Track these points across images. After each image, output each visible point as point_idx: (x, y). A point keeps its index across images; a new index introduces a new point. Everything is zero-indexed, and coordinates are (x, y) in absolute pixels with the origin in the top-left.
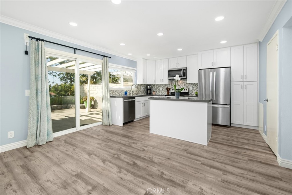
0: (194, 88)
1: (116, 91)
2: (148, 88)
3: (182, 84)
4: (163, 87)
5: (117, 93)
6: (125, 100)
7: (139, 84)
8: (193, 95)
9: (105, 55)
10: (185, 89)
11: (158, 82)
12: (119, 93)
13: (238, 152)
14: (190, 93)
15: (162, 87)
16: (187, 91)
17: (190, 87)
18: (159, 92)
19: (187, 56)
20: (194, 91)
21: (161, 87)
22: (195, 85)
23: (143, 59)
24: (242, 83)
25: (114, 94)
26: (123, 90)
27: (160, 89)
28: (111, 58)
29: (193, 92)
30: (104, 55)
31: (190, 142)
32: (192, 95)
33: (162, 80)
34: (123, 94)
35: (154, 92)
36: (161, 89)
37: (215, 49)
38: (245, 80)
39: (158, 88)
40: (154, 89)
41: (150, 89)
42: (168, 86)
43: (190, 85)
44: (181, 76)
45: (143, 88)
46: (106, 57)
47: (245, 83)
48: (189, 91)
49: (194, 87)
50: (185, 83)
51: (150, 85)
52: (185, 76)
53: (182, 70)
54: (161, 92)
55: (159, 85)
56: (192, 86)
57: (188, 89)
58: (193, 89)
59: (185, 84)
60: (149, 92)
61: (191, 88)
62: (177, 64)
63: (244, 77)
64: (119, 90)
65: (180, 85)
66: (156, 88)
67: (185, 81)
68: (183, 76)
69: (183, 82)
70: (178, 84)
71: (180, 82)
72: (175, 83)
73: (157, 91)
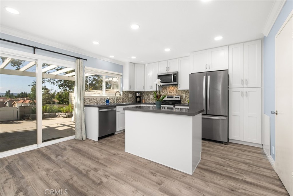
0: (187, 96)
1: (94, 99)
2: (137, 95)
3: (174, 90)
4: (153, 94)
5: (96, 102)
6: (101, 110)
7: (125, 91)
8: (186, 103)
9: (79, 57)
10: (177, 97)
11: (147, 89)
12: (98, 101)
13: (234, 189)
14: (183, 101)
16: (179, 99)
17: (182, 94)
18: (149, 100)
19: (179, 59)
20: (187, 99)
21: (151, 94)
22: (188, 92)
23: (130, 62)
24: (242, 90)
25: (92, 102)
26: (104, 98)
27: (150, 97)
28: (86, 60)
29: (185, 100)
30: (76, 57)
31: (170, 168)
32: (184, 103)
33: (151, 87)
34: (104, 102)
35: (144, 100)
36: (151, 96)
37: (209, 49)
38: (245, 86)
39: (148, 95)
40: (144, 97)
41: (140, 97)
42: (159, 93)
43: (183, 92)
44: (172, 82)
45: (130, 96)
46: (79, 58)
47: (246, 90)
48: (181, 99)
49: (186, 94)
51: (139, 92)
52: (176, 82)
53: (173, 75)
54: (151, 100)
55: (149, 92)
56: (185, 93)
57: (180, 97)
58: (186, 97)
59: (177, 91)
60: (138, 99)
61: (184, 96)
62: (168, 68)
63: (245, 82)
64: (99, 97)
65: (171, 92)
66: (146, 96)
68: (174, 82)
69: (175, 89)
70: (169, 91)
71: (172, 89)
72: (167, 90)
73: (146, 99)
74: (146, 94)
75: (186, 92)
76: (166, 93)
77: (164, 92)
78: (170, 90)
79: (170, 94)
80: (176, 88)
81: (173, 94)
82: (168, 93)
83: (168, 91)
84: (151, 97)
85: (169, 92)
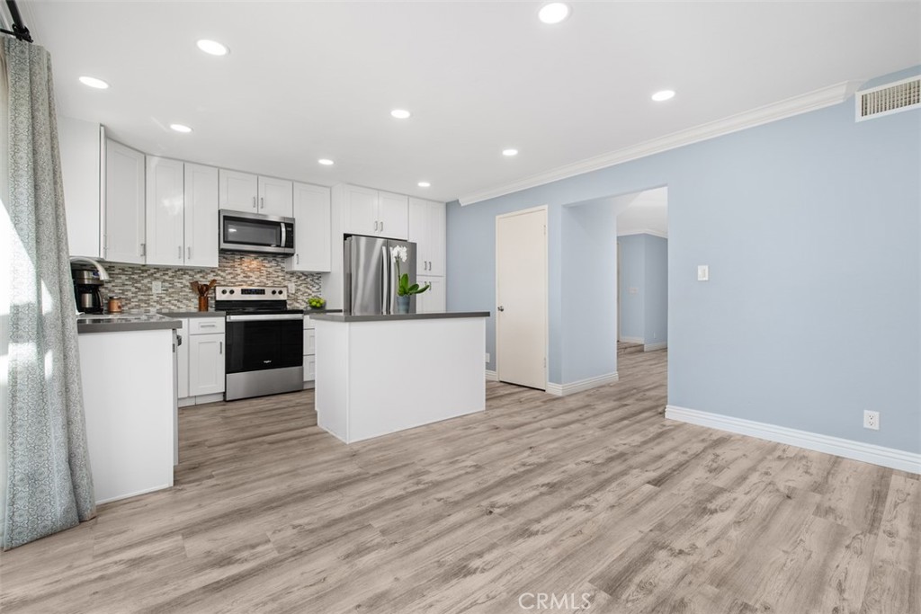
0: (301, 288)
2: (86, 282)
3: (260, 270)
4: (167, 278)
10: (277, 290)
14: (290, 302)
15: (164, 281)
16: (283, 297)
17: (286, 283)
18: (145, 302)
20: (301, 298)
21: (156, 279)
22: (303, 277)
27: (150, 289)
29: (296, 300)
33: (185, 250)
35: (115, 303)
36: (157, 287)
39: (139, 282)
40: (115, 288)
41: (94, 288)
42: (198, 276)
43: (288, 276)
48: (287, 296)
49: (299, 283)
50: (270, 270)
51: (88, 266)
52: (292, 247)
53: (283, 225)
54: (157, 302)
55: (146, 271)
56: (294, 279)
57: (284, 291)
58: (297, 290)
59: (270, 273)
60: (88, 299)
62: (258, 201)
65: (251, 274)
66: (124, 285)
67: (269, 262)
68: (286, 246)
69: (264, 266)
70: (244, 272)
71: (253, 266)
72: (233, 267)
73: (126, 299)
74: (123, 277)
75: (299, 277)
76: (229, 277)
77: (222, 274)
78: (246, 269)
79: (244, 281)
80: (266, 265)
81: (256, 281)
82: (239, 278)
83: (239, 271)
84: (154, 291)
85: (242, 275)
